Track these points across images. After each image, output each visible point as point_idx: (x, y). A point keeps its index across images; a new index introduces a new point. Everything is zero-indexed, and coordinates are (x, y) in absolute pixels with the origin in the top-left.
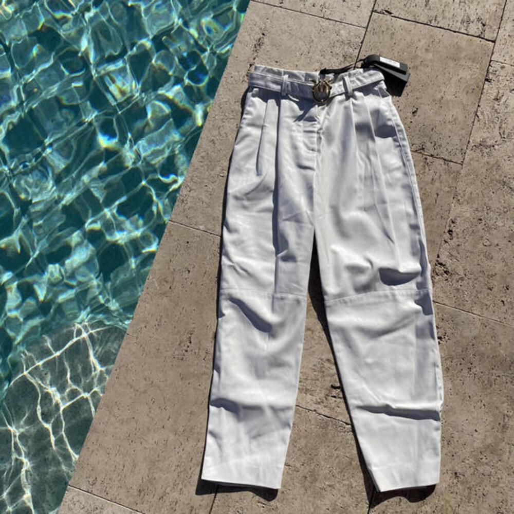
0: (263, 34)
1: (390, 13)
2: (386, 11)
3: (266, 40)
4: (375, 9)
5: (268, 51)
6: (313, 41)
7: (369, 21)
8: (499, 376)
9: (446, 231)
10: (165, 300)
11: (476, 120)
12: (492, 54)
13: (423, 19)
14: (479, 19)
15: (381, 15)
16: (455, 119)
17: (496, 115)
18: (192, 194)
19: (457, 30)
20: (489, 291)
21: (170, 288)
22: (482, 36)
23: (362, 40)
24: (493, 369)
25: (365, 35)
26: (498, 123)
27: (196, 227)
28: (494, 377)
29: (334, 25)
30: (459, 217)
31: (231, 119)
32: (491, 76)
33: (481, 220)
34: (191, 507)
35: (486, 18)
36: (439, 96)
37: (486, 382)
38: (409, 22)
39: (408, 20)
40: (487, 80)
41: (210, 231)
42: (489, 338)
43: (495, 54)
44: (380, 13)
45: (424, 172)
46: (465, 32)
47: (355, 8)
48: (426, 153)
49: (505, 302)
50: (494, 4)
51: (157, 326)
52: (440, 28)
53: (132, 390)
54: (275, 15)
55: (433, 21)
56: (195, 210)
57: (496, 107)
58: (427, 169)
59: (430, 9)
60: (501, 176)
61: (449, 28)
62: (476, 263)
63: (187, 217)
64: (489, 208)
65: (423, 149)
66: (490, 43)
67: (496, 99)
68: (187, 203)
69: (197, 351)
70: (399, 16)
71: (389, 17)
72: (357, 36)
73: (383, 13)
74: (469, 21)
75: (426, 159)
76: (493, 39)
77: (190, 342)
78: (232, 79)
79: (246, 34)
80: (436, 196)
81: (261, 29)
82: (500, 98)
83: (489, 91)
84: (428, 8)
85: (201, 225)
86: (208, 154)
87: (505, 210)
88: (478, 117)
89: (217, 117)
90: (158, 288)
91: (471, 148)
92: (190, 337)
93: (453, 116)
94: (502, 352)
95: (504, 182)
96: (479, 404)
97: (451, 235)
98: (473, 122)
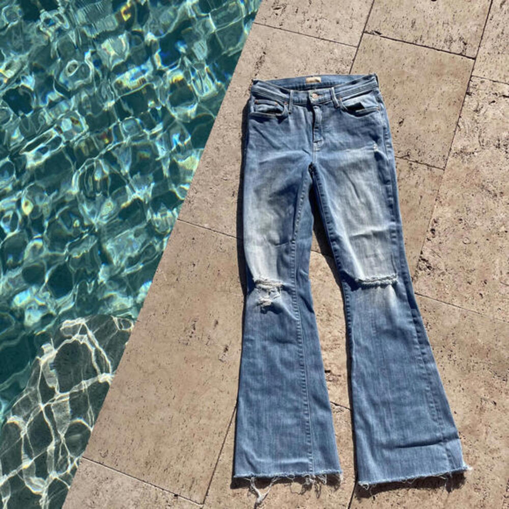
0: (264, 53)
1: (379, 34)
2: (376, 32)
3: (267, 58)
4: (366, 30)
5: (268, 68)
6: (309, 59)
7: (360, 41)
8: (477, 363)
9: (429, 230)
10: (173, 290)
11: (457, 130)
12: (473, 70)
13: (410, 38)
14: (461, 39)
15: (372, 36)
16: (438, 129)
17: (476, 125)
18: (199, 195)
19: (441, 49)
20: (468, 284)
21: (177, 280)
22: (464, 54)
23: (353, 57)
24: (471, 356)
25: (356, 53)
26: (478, 132)
27: (200, 225)
28: (472, 364)
29: (328, 44)
30: (441, 217)
31: (234, 128)
32: (471, 90)
33: (461, 220)
34: (193, 478)
35: (467, 37)
36: (423, 108)
37: (465, 368)
38: (397, 42)
39: (396, 40)
40: (468, 93)
41: (214, 229)
42: (468, 328)
43: (475, 70)
44: (370, 34)
45: (409, 177)
46: (448, 50)
47: (348, 30)
48: (411, 159)
49: (483, 295)
50: (475, 25)
51: (165, 315)
52: (425, 46)
53: (141, 371)
54: (275, 35)
55: (419, 41)
56: (201, 210)
57: (476, 117)
58: (412, 174)
59: (416, 30)
60: (480, 180)
61: (434, 46)
62: (456, 260)
63: (193, 216)
64: (469, 210)
65: (408, 155)
66: (471, 60)
67: (476, 111)
68: (193, 204)
69: (200, 337)
70: (388, 37)
71: (378, 37)
72: (349, 55)
73: (373, 34)
74: (451, 41)
75: (411, 164)
76: (473, 57)
77: (194, 329)
78: (236, 93)
79: (249, 53)
80: (420, 198)
81: (262, 48)
82: (480, 109)
83: (470, 104)
84: (414, 29)
85: (206, 223)
86: (213, 160)
87: (484, 211)
88: (459, 126)
89: (222, 127)
90: (166, 280)
91: (452, 155)
92: (194, 325)
93: (436, 125)
94: (480, 341)
95: (483, 186)
96: (458, 388)
97: (433, 233)
98: (455, 131)
